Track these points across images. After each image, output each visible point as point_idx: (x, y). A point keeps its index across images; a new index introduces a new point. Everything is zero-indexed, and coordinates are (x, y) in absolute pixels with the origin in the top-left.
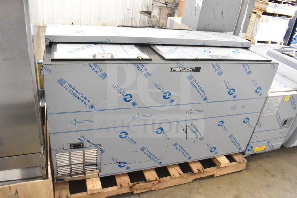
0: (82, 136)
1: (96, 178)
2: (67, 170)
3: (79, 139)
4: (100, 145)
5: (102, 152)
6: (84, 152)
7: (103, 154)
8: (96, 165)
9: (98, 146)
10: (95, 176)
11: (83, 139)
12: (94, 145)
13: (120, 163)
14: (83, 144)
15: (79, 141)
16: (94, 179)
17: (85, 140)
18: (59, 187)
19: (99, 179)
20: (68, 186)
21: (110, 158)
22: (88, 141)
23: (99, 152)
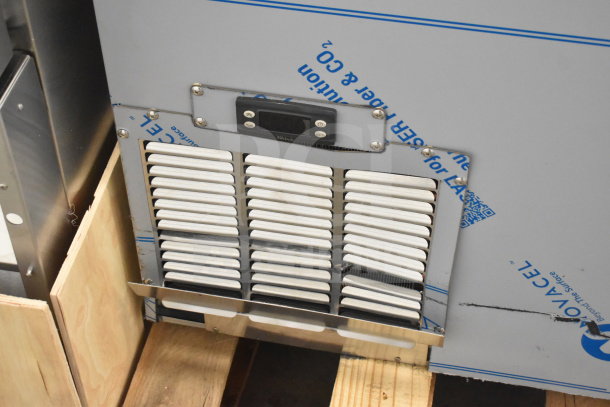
0: (326, 57)
1: (404, 373)
2: (219, 266)
3: (304, 70)
4: (464, 159)
5: (473, 211)
6: (340, 177)
7: (479, 225)
8: (417, 287)
9: (446, 161)
10: (406, 357)
11: (334, 81)
12: (418, 143)
13: (593, 328)
14: (331, 117)
15: (301, 91)
16: (390, 369)
17: (348, 94)
18: (172, 352)
19: (423, 382)
20: (225, 362)
21: (530, 272)
22: (371, 102)
23: (453, 205)
